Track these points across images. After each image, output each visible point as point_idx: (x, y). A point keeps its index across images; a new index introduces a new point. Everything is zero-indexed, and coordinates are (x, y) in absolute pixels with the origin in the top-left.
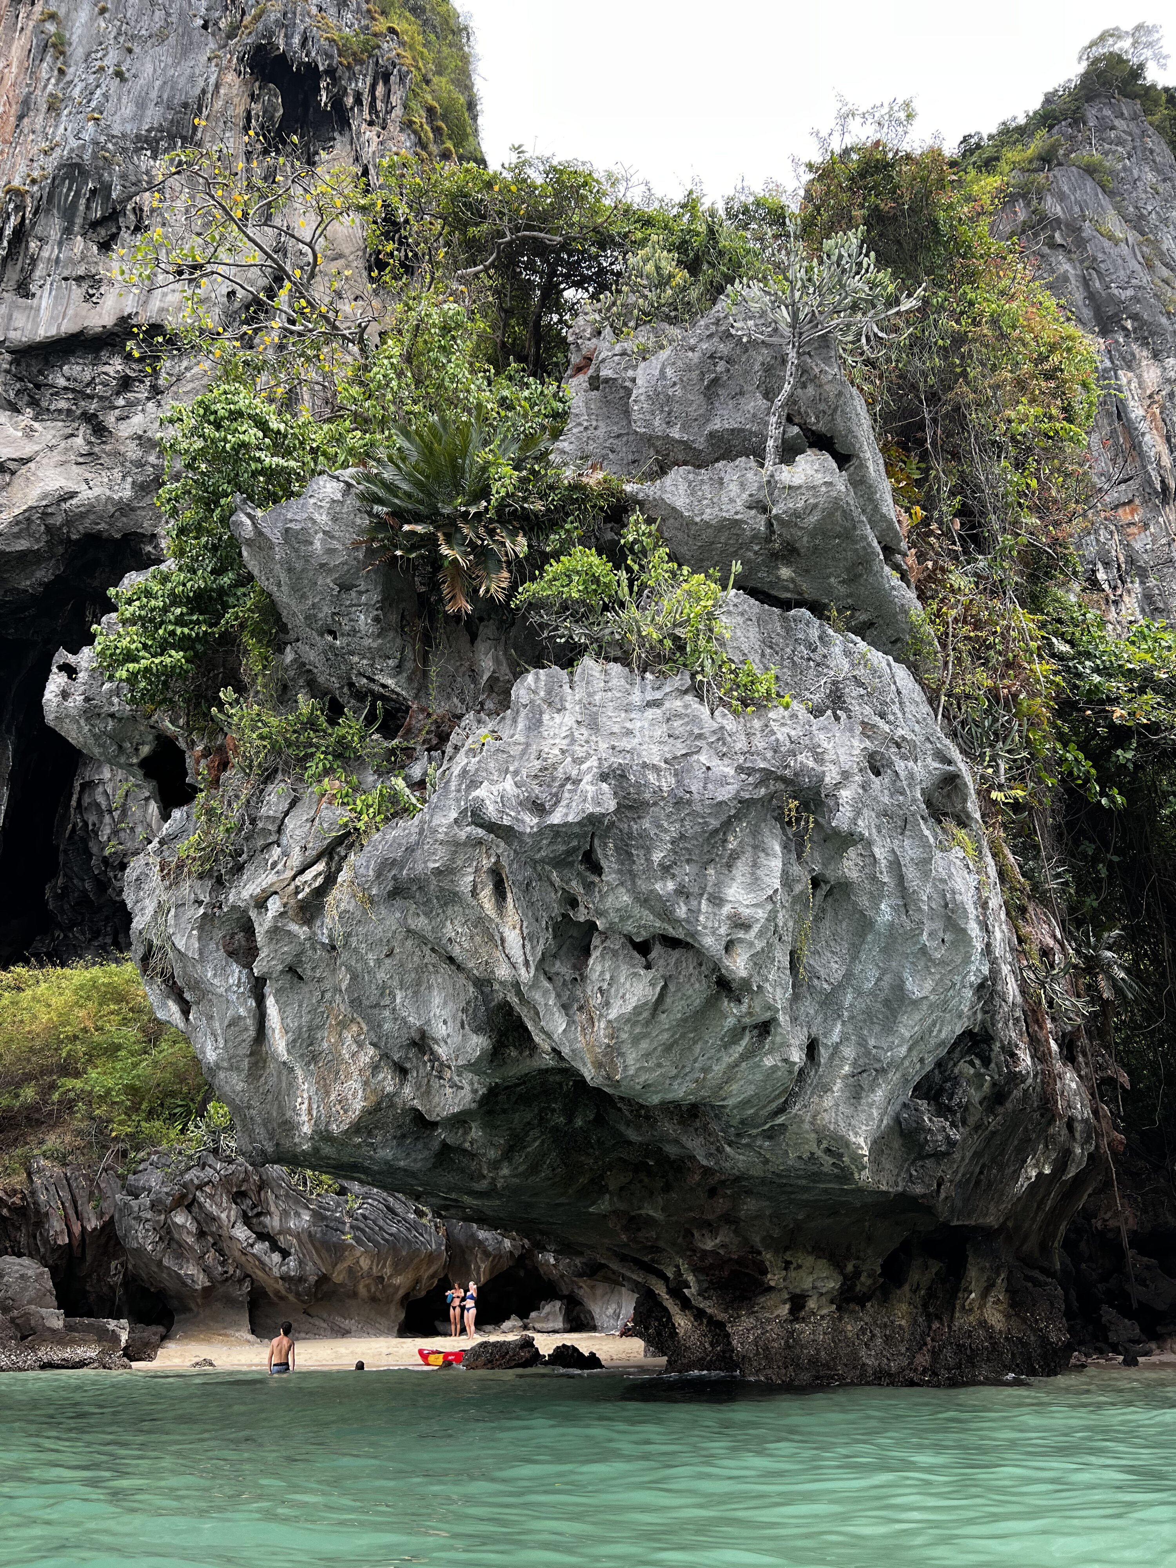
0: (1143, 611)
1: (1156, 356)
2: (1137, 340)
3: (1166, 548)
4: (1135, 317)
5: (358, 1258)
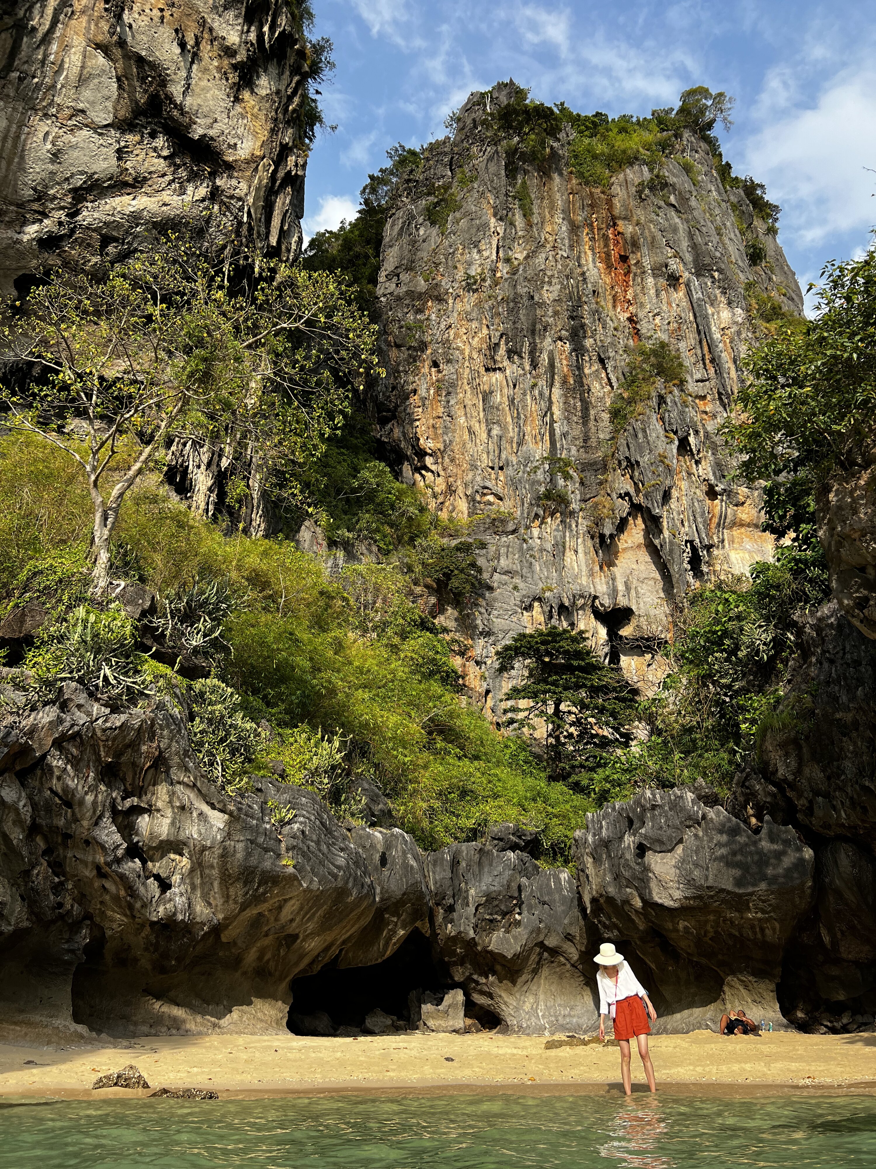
1: (730, 303)
2: (719, 288)
4: (721, 271)
5: (286, 901)
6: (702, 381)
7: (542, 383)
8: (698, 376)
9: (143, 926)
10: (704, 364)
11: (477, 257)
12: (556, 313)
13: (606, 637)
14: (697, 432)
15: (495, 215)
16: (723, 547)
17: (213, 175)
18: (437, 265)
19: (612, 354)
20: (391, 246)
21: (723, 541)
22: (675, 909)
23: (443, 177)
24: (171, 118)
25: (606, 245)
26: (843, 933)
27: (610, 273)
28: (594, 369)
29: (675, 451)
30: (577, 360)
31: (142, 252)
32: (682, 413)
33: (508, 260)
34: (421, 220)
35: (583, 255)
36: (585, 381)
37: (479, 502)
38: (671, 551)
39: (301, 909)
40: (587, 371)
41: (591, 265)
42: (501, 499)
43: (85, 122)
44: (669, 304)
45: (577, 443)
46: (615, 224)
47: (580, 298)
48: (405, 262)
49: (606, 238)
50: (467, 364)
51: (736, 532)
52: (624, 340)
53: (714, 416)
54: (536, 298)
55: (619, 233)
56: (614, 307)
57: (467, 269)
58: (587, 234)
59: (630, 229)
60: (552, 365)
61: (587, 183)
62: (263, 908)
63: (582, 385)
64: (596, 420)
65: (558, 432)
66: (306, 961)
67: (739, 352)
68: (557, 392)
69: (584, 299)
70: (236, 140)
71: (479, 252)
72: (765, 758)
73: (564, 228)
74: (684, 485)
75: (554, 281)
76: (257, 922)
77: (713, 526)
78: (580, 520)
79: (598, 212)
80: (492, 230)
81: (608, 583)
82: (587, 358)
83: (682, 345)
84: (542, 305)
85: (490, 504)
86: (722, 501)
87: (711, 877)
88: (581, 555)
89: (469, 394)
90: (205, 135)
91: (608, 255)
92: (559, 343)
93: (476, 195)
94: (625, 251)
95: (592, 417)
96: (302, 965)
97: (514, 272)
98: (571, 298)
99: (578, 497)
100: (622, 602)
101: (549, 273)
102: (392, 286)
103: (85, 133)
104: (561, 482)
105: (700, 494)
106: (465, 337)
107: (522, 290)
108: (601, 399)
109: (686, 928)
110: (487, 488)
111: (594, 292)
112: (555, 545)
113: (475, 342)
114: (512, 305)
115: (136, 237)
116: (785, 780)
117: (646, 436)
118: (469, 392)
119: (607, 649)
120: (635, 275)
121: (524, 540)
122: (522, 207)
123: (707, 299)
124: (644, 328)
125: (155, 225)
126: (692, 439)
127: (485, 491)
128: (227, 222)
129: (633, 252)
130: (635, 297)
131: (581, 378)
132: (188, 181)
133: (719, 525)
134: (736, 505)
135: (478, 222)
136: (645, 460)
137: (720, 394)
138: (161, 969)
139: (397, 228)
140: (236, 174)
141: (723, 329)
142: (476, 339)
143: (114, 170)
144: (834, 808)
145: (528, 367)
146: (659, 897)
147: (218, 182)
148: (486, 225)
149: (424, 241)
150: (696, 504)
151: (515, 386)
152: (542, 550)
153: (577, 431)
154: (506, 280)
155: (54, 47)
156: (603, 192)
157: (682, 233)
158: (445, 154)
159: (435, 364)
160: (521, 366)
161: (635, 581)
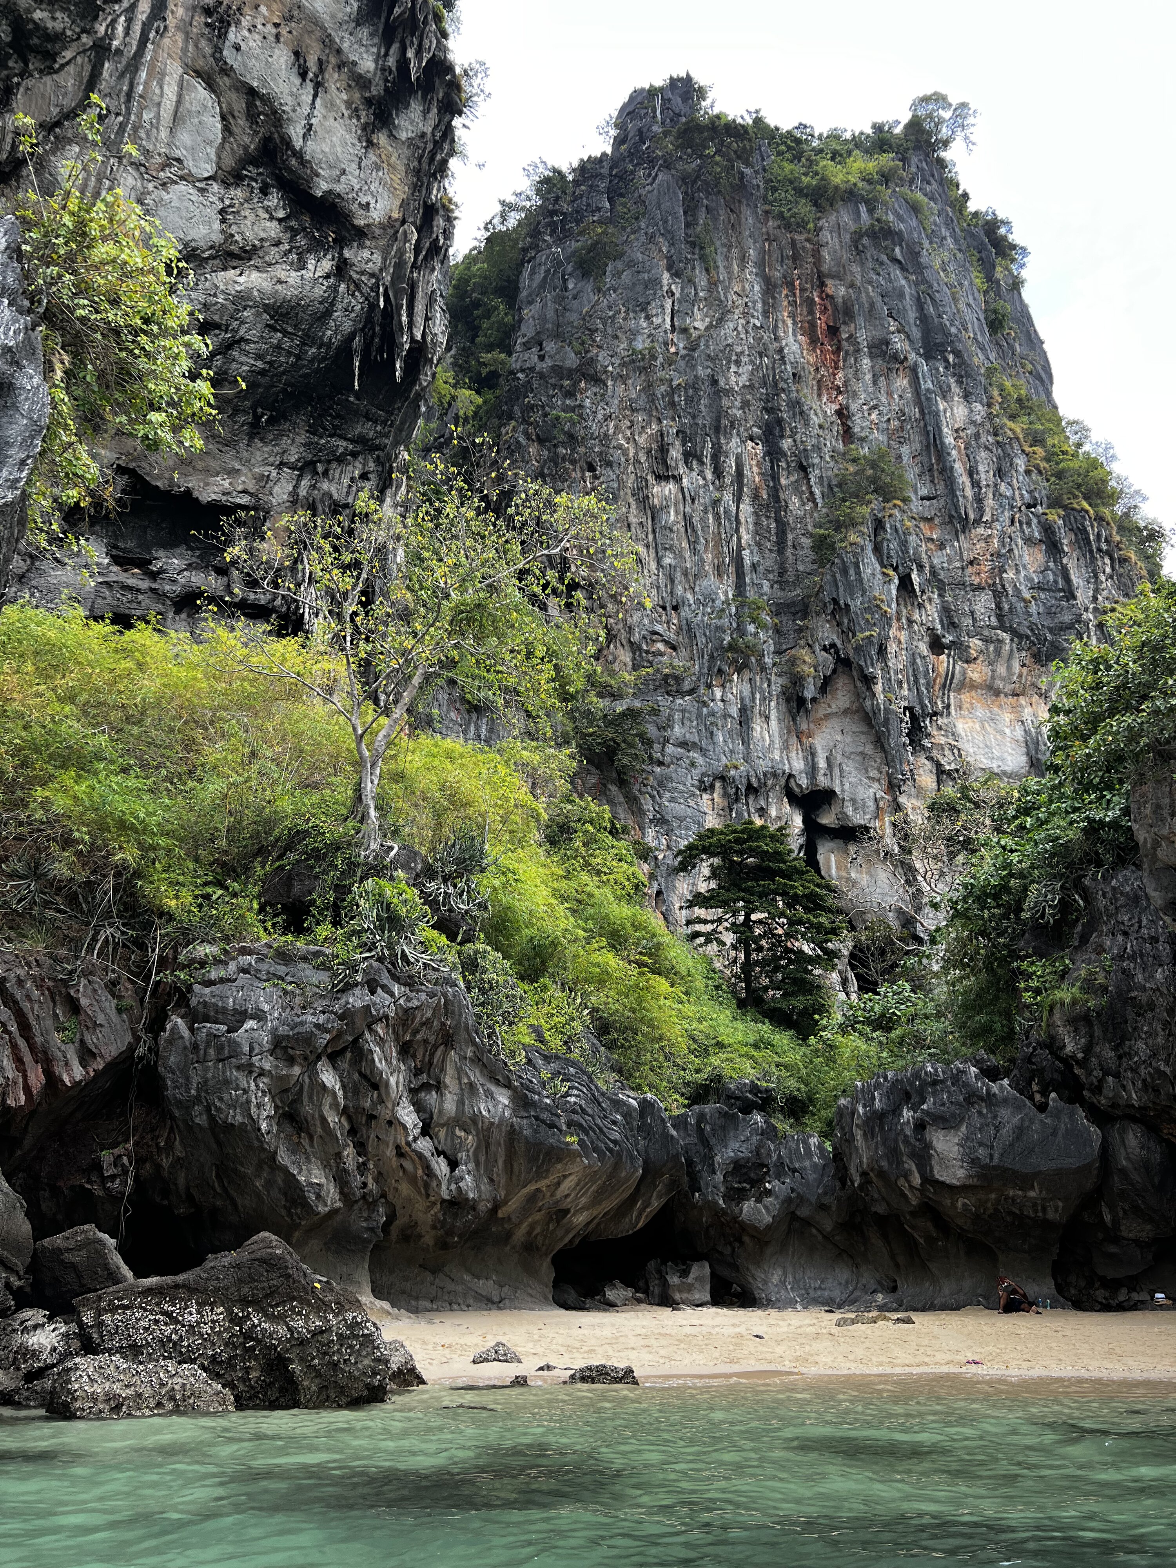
0: (941, 621)
1: (966, 396)
2: (954, 375)
3: (960, 572)
4: (957, 354)
5: (565, 1177)
6: (928, 498)
7: (728, 497)
8: (924, 492)
9: (434, 1203)
10: (932, 476)
11: (645, 325)
12: (745, 405)
13: (801, 825)
14: (921, 567)
15: (669, 269)
16: (949, 714)
17: (341, 243)
18: (592, 331)
19: (816, 461)
20: (530, 303)
21: (948, 707)
22: (956, 1187)
23: (599, 209)
24: (289, 169)
25: (811, 312)
26: (1125, 1211)
27: (814, 351)
28: (792, 479)
29: (894, 592)
30: (772, 468)
31: (248, 342)
32: (904, 544)
33: (685, 331)
34: (570, 268)
35: (780, 325)
36: (782, 496)
37: (647, 652)
38: (887, 720)
39: (577, 1184)
40: (783, 482)
41: (791, 339)
42: (674, 648)
43: (180, 173)
44: (890, 394)
45: (771, 576)
46: (822, 284)
47: (776, 384)
48: (549, 326)
49: (810, 302)
50: (631, 468)
51: (965, 697)
52: (832, 442)
53: (942, 546)
54: (722, 383)
55: (827, 296)
56: (819, 395)
57: (632, 341)
58: (787, 296)
59: (842, 291)
60: (740, 473)
61: (788, 227)
62: (543, 1184)
63: (777, 500)
64: (794, 547)
65: (747, 562)
66: (571, 1236)
67: (976, 462)
68: (746, 509)
69: (782, 385)
70: (369, 198)
71: (648, 317)
72: (1052, 1032)
73: (757, 288)
74: (903, 636)
75: (745, 359)
76: (532, 1198)
77: (937, 688)
78: (773, 678)
79: (801, 266)
80: (665, 289)
81: (805, 759)
82: (783, 464)
83: (905, 450)
84: (729, 392)
85: (662, 654)
86: (949, 656)
87: (996, 1156)
88: (774, 723)
89: (633, 510)
90: (330, 192)
91: (813, 325)
92: (750, 444)
93: (643, 239)
94: (835, 321)
95: (790, 543)
96: (567, 1240)
97: (692, 347)
98: (765, 384)
99: (772, 648)
100: (823, 781)
101: (739, 349)
102: (532, 357)
103: (182, 187)
104: (751, 628)
105: (923, 648)
106: (628, 433)
107: (701, 372)
108: (801, 519)
109: (964, 1204)
110: (657, 633)
111: (794, 375)
112: (743, 710)
113: (642, 440)
114: (691, 392)
115: (243, 323)
116: (1074, 1057)
117: (858, 572)
118: (633, 505)
119: (802, 841)
120: (847, 353)
121: (704, 703)
122: (703, 258)
123: (938, 390)
124: (858, 425)
125: (267, 308)
126: (914, 576)
127: (655, 637)
128: (357, 304)
129: (845, 323)
130: (846, 383)
131: (777, 491)
132: (309, 251)
133: (944, 686)
134: (967, 662)
135: (646, 276)
136: (856, 604)
137: (951, 517)
138: (443, 1245)
139: (538, 278)
140: (368, 243)
141: (957, 431)
142: (644, 436)
143: (217, 238)
144: (1124, 1087)
145: (709, 476)
146: (940, 1174)
147: (347, 254)
148: (657, 282)
149: (575, 298)
150: (918, 661)
151: (693, 500)
152: (726, 716)
153: (770, 561)
154: (683, 357)
155: (143, 75)
156: (808, 240)
157: (908, 302)
158: (602, 177)
159: (591, 468)
160: (701, 473)
161: (839, 757)
